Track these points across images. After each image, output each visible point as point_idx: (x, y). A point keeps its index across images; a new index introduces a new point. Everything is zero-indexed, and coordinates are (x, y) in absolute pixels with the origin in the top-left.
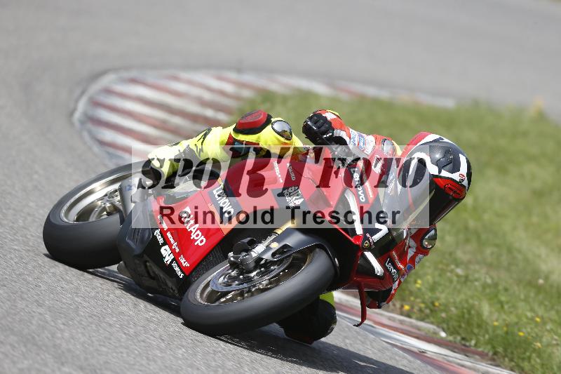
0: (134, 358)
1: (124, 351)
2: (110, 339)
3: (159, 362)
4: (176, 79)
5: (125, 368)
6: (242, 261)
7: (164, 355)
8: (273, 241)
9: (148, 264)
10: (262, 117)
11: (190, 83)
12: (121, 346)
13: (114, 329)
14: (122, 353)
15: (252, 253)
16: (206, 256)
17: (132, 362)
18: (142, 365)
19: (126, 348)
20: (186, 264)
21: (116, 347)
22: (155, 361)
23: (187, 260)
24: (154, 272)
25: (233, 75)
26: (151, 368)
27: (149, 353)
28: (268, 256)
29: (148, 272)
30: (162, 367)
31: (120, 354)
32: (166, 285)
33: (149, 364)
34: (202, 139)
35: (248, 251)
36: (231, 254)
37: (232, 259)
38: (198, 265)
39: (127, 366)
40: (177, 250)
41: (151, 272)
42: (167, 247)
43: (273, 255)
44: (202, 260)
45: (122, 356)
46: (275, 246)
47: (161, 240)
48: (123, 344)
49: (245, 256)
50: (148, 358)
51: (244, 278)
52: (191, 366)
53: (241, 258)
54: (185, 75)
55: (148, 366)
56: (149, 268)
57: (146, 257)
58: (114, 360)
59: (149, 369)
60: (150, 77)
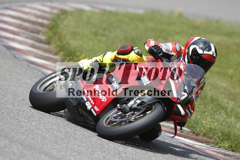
0: (14, 127)
1: (10, 124)
2: (3, 119)
3: (25, 128)
4: (24, 6)
5: (10, 131)
6: (124, 108)
7: (26, 125)
8: (137, 99)
9: (79, 110)
10: (129, 47)
11: (31, 8)
12: (8, 122)
13: (5, 115)
14: (9, 125)
15: (128, 104)
16: (106, 106)
17: (13, 129)
18: (17, 129)
19: (10, 123)
20: (98, 110)
21: (6, 122)
22: (23, 128)
23: (98, 107)
24: (82, 113)
25: (49, 4)
26: (21, 130)
27: (20, 124)
28: (135, 106)
29: (79, 113)
30: (26, 130)
31: (8, 125)
32: (88, 119)
33: (20, 129)
34: (103, 57)
35: (126, 104)
36: (118, 105)
37: (119, 107)
38: (103, 110)
39: (11, 130)
40: (93, 104)
41: (81, 113)
42: (88, 102)
43: (138, 105)
44: (105, 108)
45: (9, 126)
46: (138, 102)
47: (85, 100)
48: (9, 121)
49: (125, 106)
50: (20, 127)
51: (124, 115)
52: (38, 129)
53: (124, 107)
54: (29, 5)
55: (20, 130)
56: (80, 112)
57: (79, 107)
58: (5, 128)
59: (21, 131)
60: (14, 6)
